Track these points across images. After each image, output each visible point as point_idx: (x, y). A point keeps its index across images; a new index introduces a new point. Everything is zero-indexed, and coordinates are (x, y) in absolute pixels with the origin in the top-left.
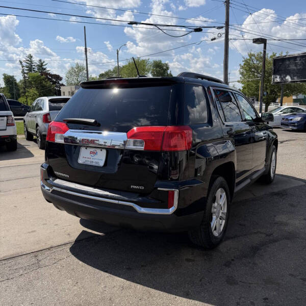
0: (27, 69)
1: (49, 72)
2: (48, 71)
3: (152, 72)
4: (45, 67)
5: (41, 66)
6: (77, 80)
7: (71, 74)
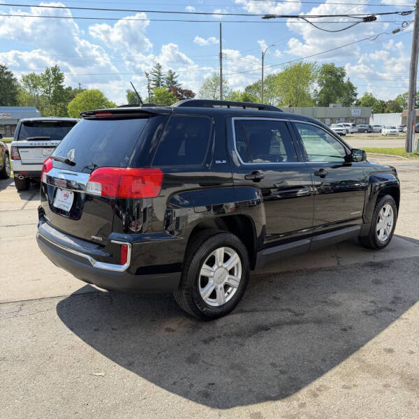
0: (155, 83)
1: (179, 87)
2: (180, 85)
3: (319, 81)
4: (175, 80)
5: (171, 79)
6: (214, 97)
7: (206, 88)
